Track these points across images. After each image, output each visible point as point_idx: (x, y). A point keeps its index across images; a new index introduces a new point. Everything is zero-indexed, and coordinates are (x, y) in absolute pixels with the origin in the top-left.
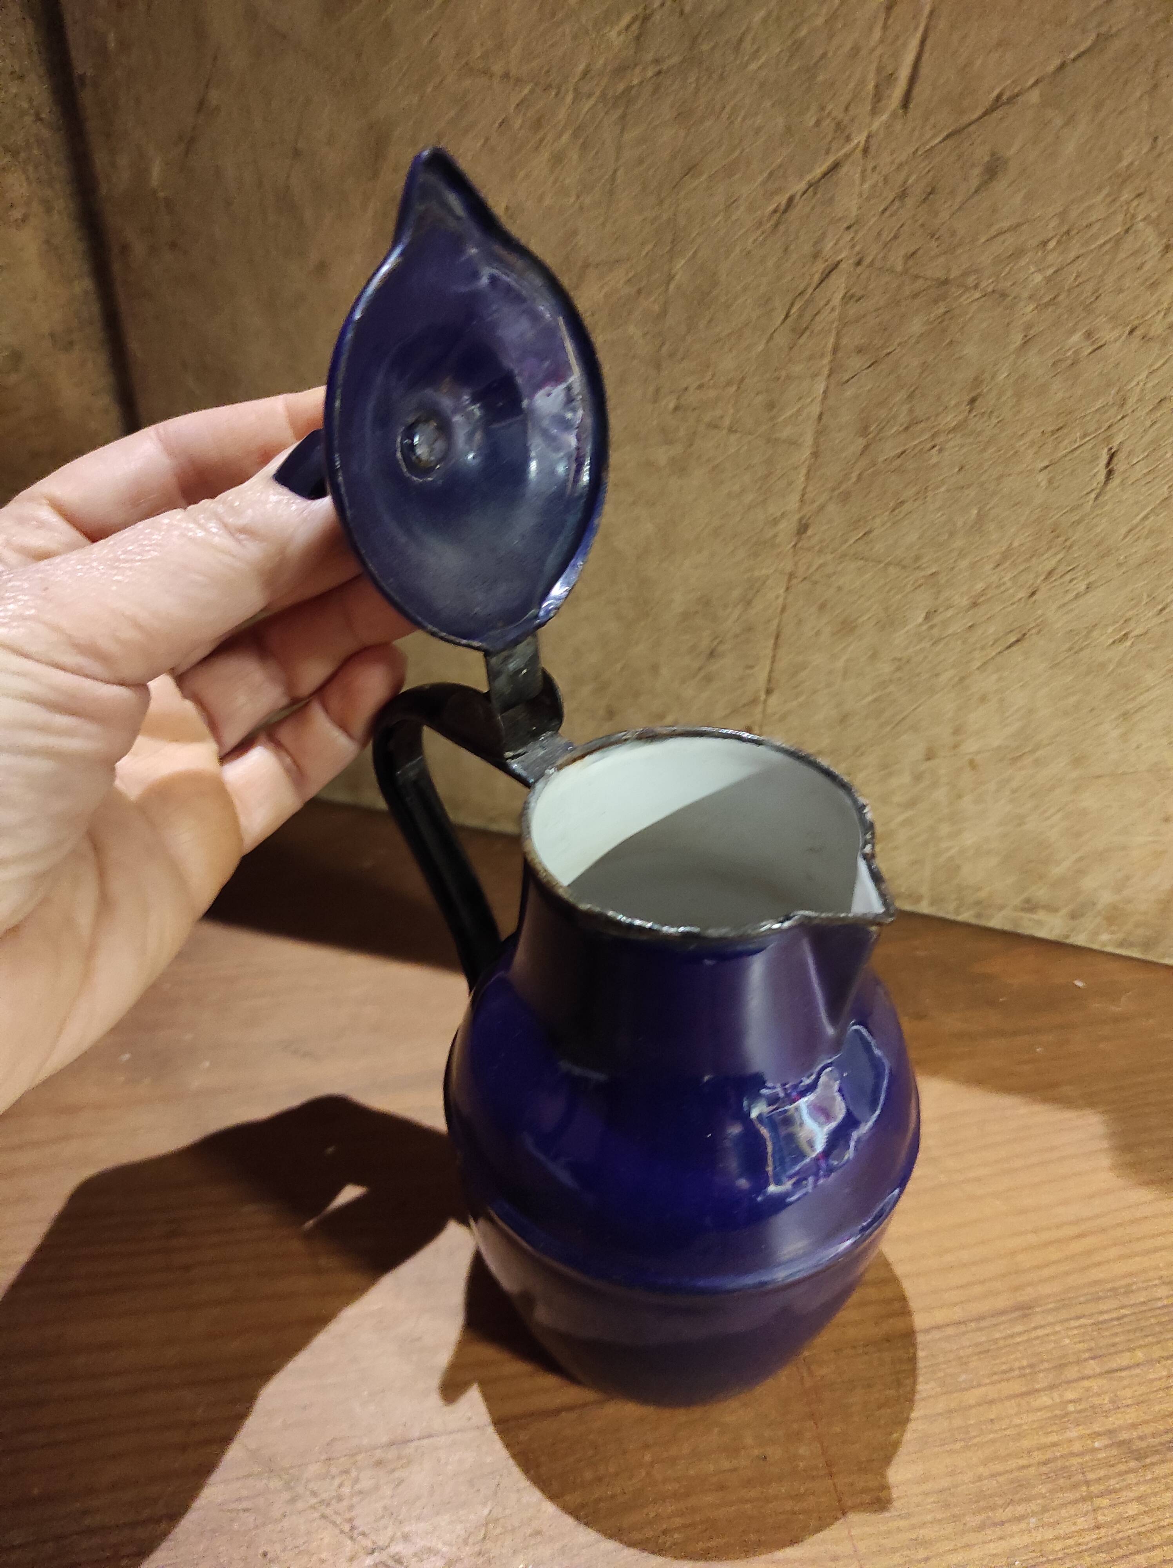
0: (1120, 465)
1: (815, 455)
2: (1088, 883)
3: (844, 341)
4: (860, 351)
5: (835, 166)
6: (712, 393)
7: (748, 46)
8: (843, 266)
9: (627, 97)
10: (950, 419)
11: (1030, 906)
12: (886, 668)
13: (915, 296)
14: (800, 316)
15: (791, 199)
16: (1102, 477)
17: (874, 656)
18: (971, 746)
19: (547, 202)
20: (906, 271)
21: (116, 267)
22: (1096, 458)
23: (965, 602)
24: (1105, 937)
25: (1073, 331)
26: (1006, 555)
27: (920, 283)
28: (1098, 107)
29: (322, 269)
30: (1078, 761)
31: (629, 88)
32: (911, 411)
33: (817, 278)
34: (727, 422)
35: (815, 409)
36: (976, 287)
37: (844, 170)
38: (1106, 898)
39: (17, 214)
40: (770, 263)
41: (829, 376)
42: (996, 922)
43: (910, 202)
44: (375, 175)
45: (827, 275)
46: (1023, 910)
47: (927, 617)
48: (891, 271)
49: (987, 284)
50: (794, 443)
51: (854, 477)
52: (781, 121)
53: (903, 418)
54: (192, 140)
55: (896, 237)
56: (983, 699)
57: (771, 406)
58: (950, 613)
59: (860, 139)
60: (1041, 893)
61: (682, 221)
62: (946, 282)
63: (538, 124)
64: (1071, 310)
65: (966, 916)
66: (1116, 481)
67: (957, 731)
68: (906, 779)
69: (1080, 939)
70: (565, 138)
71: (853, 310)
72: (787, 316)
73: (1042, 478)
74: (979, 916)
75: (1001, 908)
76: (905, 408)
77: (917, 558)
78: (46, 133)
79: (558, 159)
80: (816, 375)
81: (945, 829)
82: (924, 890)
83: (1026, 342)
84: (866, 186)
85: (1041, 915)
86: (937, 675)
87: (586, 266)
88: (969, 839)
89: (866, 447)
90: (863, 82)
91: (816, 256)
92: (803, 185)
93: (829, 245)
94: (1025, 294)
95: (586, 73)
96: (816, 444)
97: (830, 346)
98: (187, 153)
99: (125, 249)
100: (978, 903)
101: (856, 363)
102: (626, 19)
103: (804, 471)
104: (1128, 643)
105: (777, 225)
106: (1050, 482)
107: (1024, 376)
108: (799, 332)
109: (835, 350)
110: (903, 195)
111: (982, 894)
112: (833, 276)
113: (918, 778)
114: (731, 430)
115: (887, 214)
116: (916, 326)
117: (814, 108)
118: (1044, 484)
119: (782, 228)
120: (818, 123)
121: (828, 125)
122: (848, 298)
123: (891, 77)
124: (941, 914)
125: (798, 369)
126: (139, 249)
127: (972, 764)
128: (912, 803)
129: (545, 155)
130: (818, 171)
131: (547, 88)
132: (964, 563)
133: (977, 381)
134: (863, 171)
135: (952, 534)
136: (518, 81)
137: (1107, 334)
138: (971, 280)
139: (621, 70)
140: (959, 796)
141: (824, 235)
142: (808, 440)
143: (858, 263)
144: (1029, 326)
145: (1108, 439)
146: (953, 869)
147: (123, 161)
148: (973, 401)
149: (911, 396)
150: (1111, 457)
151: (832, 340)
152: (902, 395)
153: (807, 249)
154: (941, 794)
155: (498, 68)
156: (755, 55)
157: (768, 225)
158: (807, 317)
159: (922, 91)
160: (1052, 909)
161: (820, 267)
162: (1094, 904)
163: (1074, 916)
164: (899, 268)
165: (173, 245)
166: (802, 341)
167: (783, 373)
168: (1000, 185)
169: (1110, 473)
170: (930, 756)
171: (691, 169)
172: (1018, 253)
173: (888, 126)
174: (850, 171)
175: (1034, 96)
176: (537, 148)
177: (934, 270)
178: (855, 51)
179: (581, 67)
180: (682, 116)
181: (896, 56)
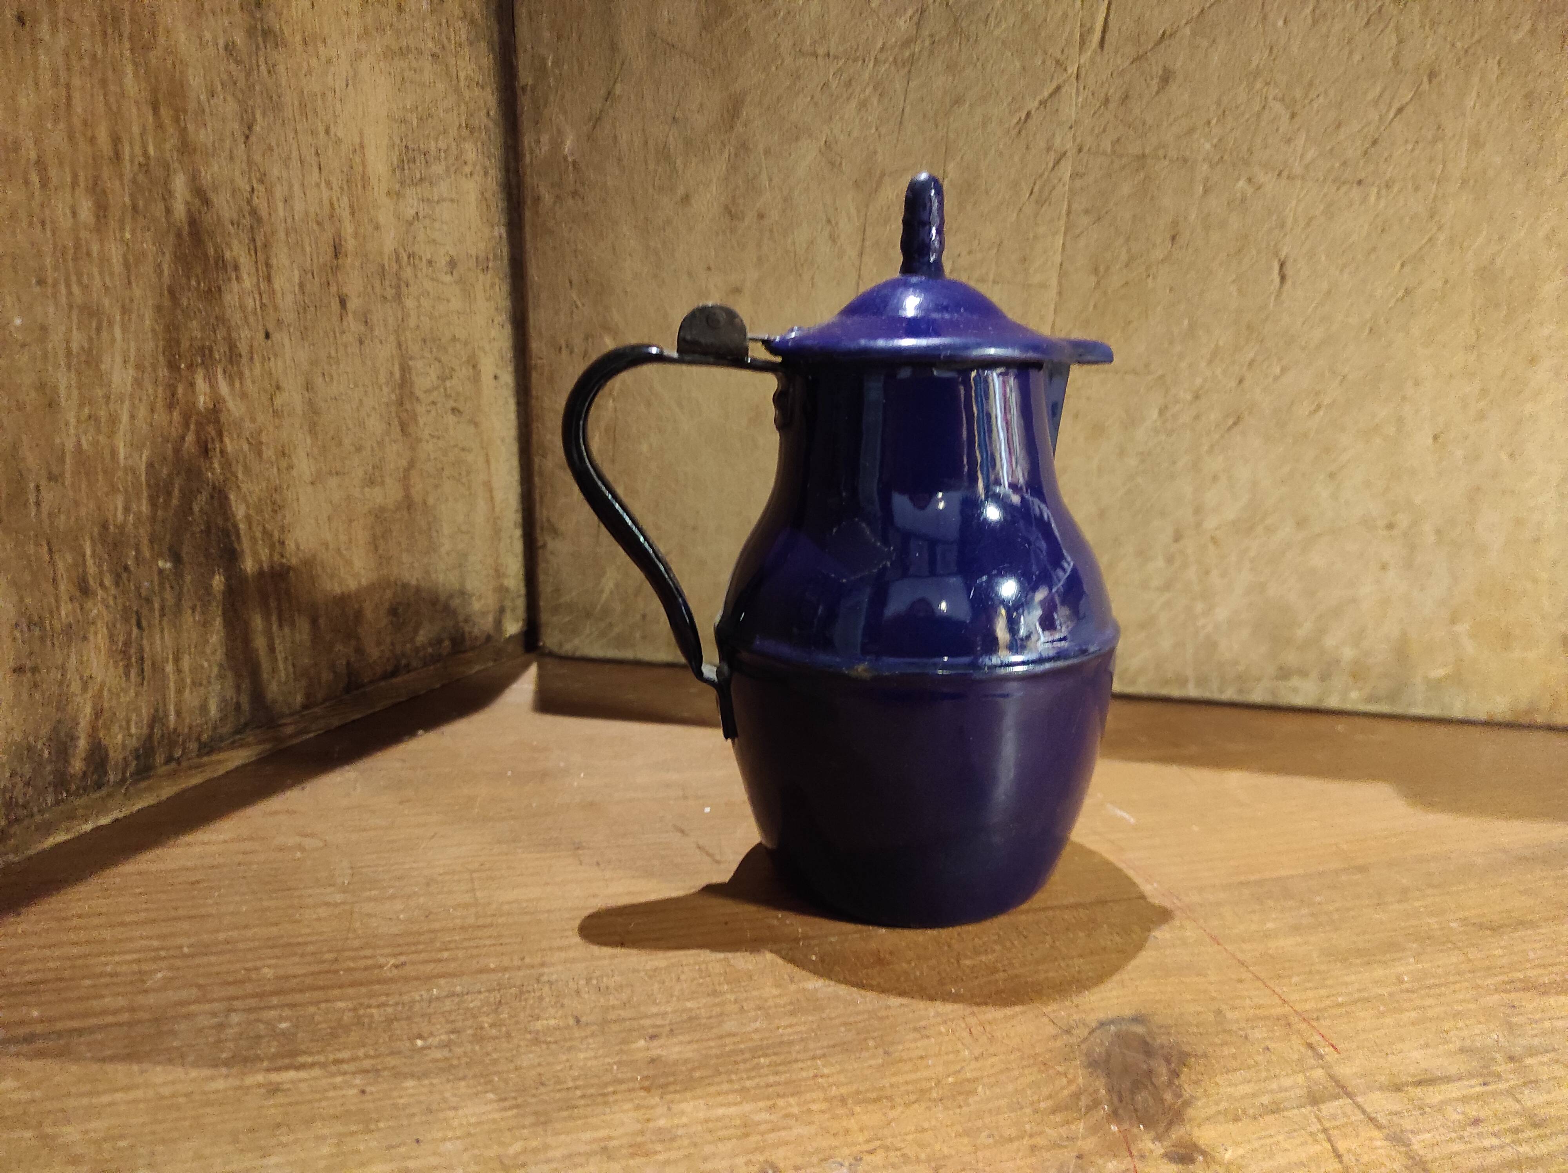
0: (1289, 271)
1: (1060, 293)
2: (1330, 642)
3: (1075, 206)
4: (1087, 212)
5: (1058, 88)
6: (979, 256)
7: (992, 21)
8: (1069, 154)
9: (912, 60)
10: (1158, 254)
11: (1284, 673)
12: (1132, 462)
13: (1123, 168)
14: (1041, 191)
15: (1028, 114)
16: (1277, 280)
17: (1122, 453)
18: (1211, 523)
19: (855, 134)
20: (1114, 152)
21: (528, 214)
22: (1270, 269)
23: (1189, 397)
24: (1354, 695)
25: (1238, 179)
26: (1214, 354)
27: (1124, 160)
28: (1230, 33)
29: (686, 199)
30: (1301, 523)
31: (913, 55)
32: (1129, 251)
33: (1051, 165)
34: (991, 277)
35: (1058, 259)
36: (1165, 157)
37: (1064, 90)
38: (1348, 653)
39: (467, 169)
40: (1016, 159)
41: (1065, 233)
42: (1257, 696)
43: (1112, 106)
44: (732, 127)
45: (1057, 162)
46: (1278, 678)
47: (1162, 412)
48: (1104, 153)
49: (1173, 153)
50: (1043, 286)
51: (1091, 308)
52: (1018, 64)
53: (1124, 257)
54: (598, 119)
55: (1104, 131)
56: (1215, 478)
57: (1024, 259)
58: (1178, 407)
59: (1072, 69)
60: (1291, 658)
61: (952, 135)
62: (1143, 156)
63: (849, 83)
64: (1234, 165)
65: (1229, 694)
66: (1289, 283)
67: (1198, 510)
68: (1160, 563)
69: (1333, 702)
70: (868, 91)
71: (1078, 183)
72: (1031, 193)
73: (1233, 289)
74: (1240, 691)
75: (1259, 680)
76: (1124, 250)
77: (1147, 366)
78: (491, 125)
79: (863, 105)
80: (1055, 234)
81: (1199, 607)
82: (1190, 672)
83: (1206, 191)
84: (1080, 99)
85: (1295, 681)
86: (1174, 463)
87: (883, 175)
88: (1222, 614)
89: (1098, 283)
90: (1072, 33)
91: (1049, 149)
92: (1036, 103)
93: (1057, 142)
94: (1200, 158)
95: (882, 49)
96: (1060, 284)
97: (1064, 212)
98: (594, 127)
99: (537, 199)
100: (1240, 677)
101: (1085, 220)
102: (910, 12)
103: (1052, 306)
104: (1321, 413)
105: (1019, 132)
106: (1240, 291)
107: (1208, 215)
108: (1041, 203)
109: (1069, 213)
110: (1107, 101)
111: (1241, 668)
112: (1063, 163)
113: (1170, 560)
114: (995, 282)
115: (1097, 115)
116: (1126, 189)
117: (1040, 52)
118: (1235, 294)
119: (1023, 133)
120: (1044, 62)
121: (1049, 62)
122: (1075, 175)
123: (1090, 30)
124: (1207, 695)
125: (1041, 230)
126: (547, 198)
127: (1214, 541)
128: (1167, 586)
129: (854, 104)
130: (1046, 94)
131: (855, 60)
132: (1183, 365)
133: (1175, 223)
134: (1078, 89)
135: (1171, 343)
136: (836, 57)
137: (1262, 177)
138: (1161, 153)
139: (907, 43)
140: (1207, 572)
141: (1054, 135)
142: (1054, 282)
143: (1080, 151)
144: (1207, 179)
145: (1276, 254)
146: (1211, 645)
147: (545, 138)
148: (1173, 238)
149: (1128, 239)
150: (1282, 265)
151: (1065, 207)
152: (1121, 240)
153: (1042, 144)
154: (1192, 573)
155: (821, 51)
156: (998, 25)
157: (1014, 133)
158: (1046, 193)
159: (1111, 37)
160: (1303, 673)
161: (1052, 156)
162: (1338, 661)
163: (1324, 677)
164: (1109, 150)
165: (575, 194)
166: (1044, 209)
167: (1031, 235)
168: (1173, 87)
169: (1283, 278)
170: (1178, 537)
171: (958, 101)
172: (1191, 131)
173: (1092, 61)
174: (1070, 90)
175: (1187, 31)
176: (848, 99)
177: (1134, 149)
178: (1065, 15)
179: (879, 44)
180: (951, 67)
181: (1093, 17)
